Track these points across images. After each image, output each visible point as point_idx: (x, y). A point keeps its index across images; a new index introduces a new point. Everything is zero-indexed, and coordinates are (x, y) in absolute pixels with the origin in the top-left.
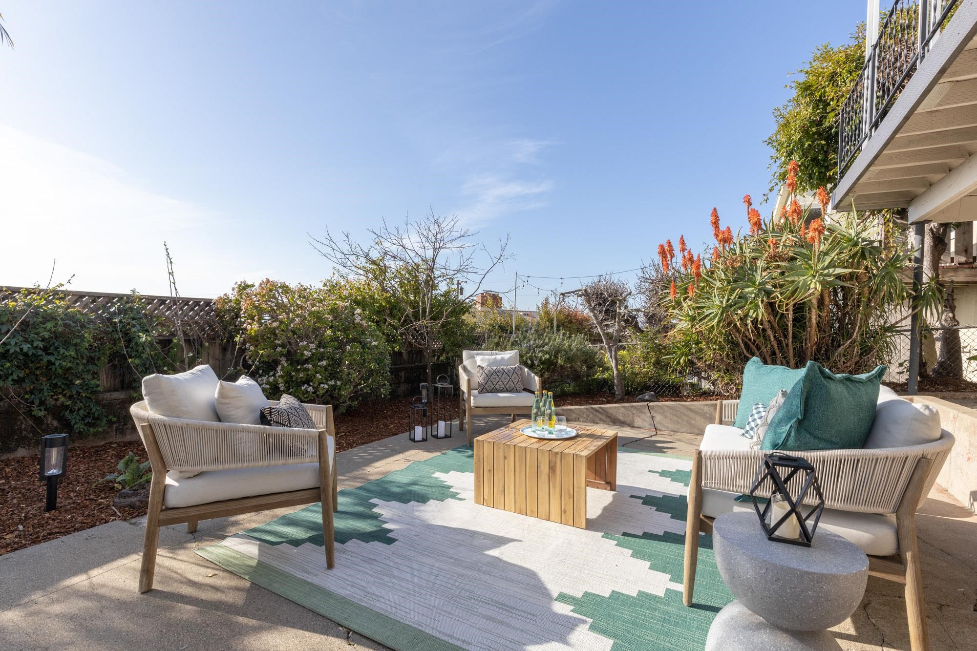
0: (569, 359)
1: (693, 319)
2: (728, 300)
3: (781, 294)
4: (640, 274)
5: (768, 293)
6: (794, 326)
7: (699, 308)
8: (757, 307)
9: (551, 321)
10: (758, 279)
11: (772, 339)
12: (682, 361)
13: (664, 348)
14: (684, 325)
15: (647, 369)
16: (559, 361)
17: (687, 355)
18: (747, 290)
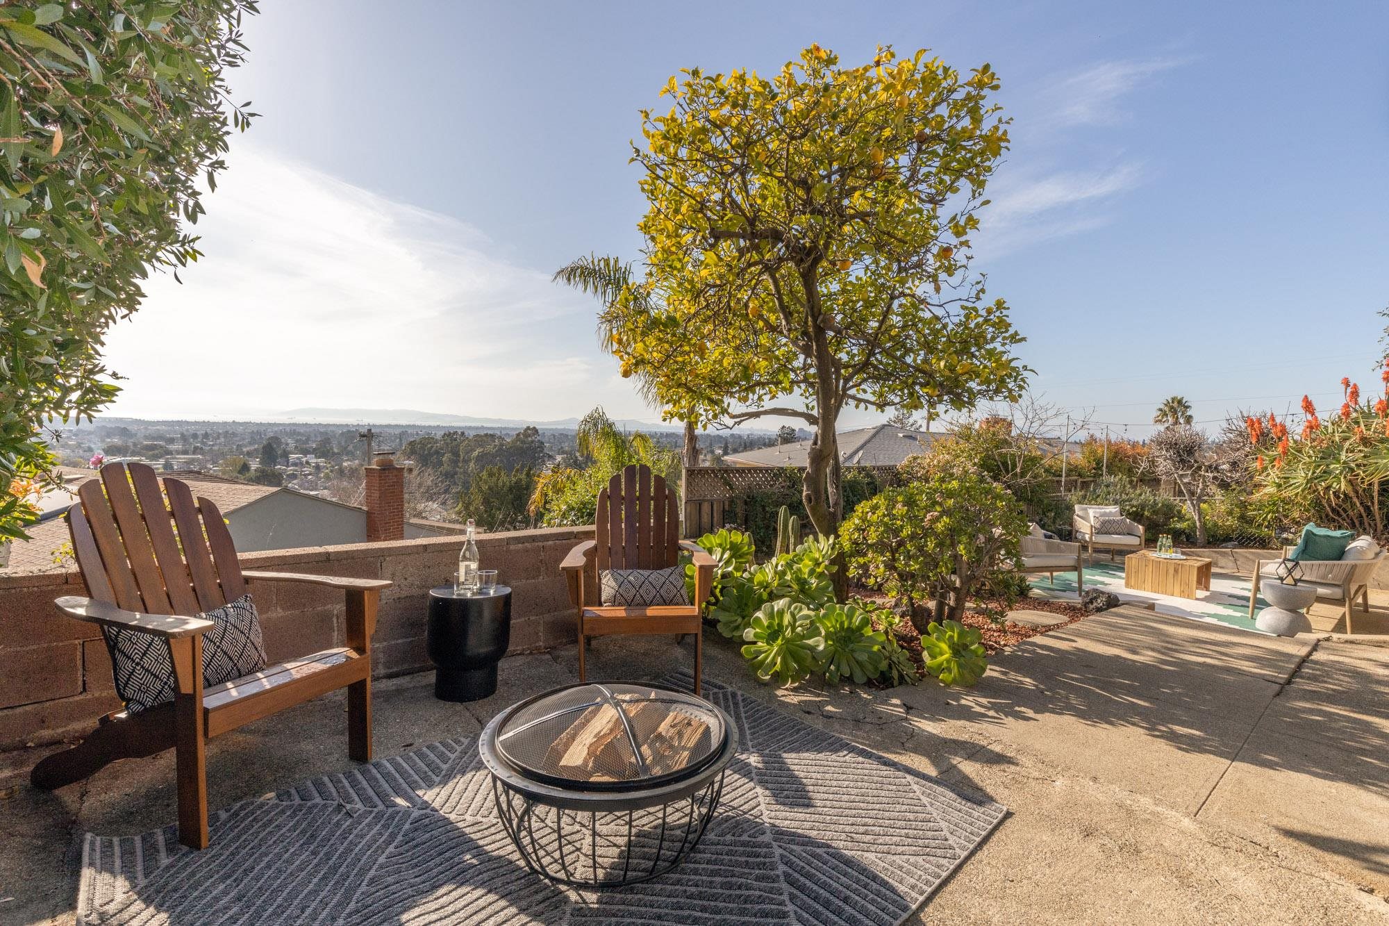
0: (1155, 512)
1: (1279, 486)
2: (1314, 473)
3: (1364, 472)
4: (1225, 425)
5: (1352, 470)
6: (1380, 494)
7: (1285, 478)
8: (1339, 482)
9: (1099, 462)
10: (1343, 457)
11: (1358, 504)
12: (1269, 517)
13: (1251, 505)
14: (1271, 490)
15: (1231, 522)
16: (1146, 513)
17: (1274, 512)
18: (1332, 466)
